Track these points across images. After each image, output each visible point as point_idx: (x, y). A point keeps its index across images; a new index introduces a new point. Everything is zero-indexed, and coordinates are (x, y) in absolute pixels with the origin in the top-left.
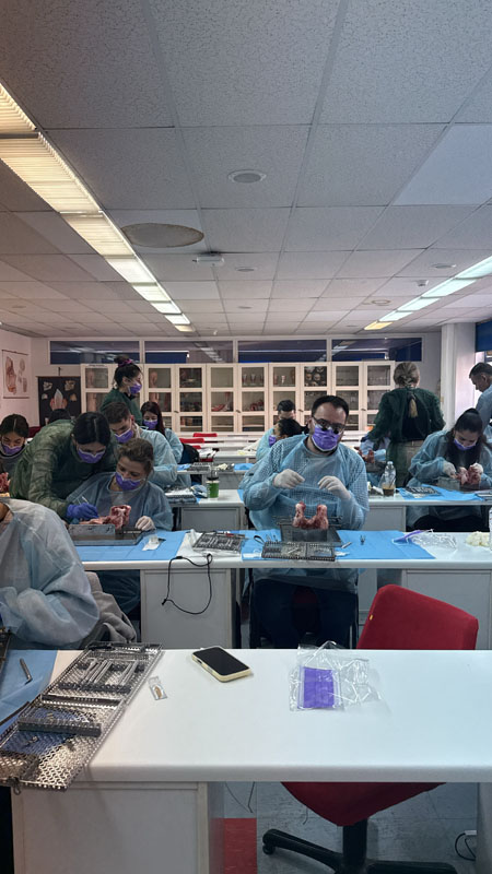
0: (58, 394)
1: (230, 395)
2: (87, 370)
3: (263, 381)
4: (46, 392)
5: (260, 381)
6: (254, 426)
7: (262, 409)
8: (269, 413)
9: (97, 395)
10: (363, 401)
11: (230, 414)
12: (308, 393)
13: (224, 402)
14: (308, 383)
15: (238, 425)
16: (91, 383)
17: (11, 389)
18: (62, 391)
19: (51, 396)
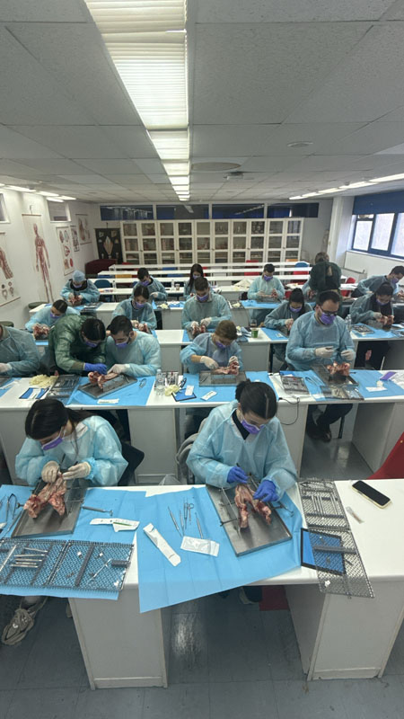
0: (108, 240)
1: (208, 239)
2: (124, 225)
3: (227, 230)
4: (101, 238)
6: (221, 259)
7: (227, 248)
8: (231, 250)
9: (131, 240)
10: (284, 243)
11: (207, 251)
12: (252, 238)
13: (204, 243)
14: (253, 232)
15: (213, 257)
16: (127, 233)
17: (83, 238)
18: (110, 237)
19: (104, 241)
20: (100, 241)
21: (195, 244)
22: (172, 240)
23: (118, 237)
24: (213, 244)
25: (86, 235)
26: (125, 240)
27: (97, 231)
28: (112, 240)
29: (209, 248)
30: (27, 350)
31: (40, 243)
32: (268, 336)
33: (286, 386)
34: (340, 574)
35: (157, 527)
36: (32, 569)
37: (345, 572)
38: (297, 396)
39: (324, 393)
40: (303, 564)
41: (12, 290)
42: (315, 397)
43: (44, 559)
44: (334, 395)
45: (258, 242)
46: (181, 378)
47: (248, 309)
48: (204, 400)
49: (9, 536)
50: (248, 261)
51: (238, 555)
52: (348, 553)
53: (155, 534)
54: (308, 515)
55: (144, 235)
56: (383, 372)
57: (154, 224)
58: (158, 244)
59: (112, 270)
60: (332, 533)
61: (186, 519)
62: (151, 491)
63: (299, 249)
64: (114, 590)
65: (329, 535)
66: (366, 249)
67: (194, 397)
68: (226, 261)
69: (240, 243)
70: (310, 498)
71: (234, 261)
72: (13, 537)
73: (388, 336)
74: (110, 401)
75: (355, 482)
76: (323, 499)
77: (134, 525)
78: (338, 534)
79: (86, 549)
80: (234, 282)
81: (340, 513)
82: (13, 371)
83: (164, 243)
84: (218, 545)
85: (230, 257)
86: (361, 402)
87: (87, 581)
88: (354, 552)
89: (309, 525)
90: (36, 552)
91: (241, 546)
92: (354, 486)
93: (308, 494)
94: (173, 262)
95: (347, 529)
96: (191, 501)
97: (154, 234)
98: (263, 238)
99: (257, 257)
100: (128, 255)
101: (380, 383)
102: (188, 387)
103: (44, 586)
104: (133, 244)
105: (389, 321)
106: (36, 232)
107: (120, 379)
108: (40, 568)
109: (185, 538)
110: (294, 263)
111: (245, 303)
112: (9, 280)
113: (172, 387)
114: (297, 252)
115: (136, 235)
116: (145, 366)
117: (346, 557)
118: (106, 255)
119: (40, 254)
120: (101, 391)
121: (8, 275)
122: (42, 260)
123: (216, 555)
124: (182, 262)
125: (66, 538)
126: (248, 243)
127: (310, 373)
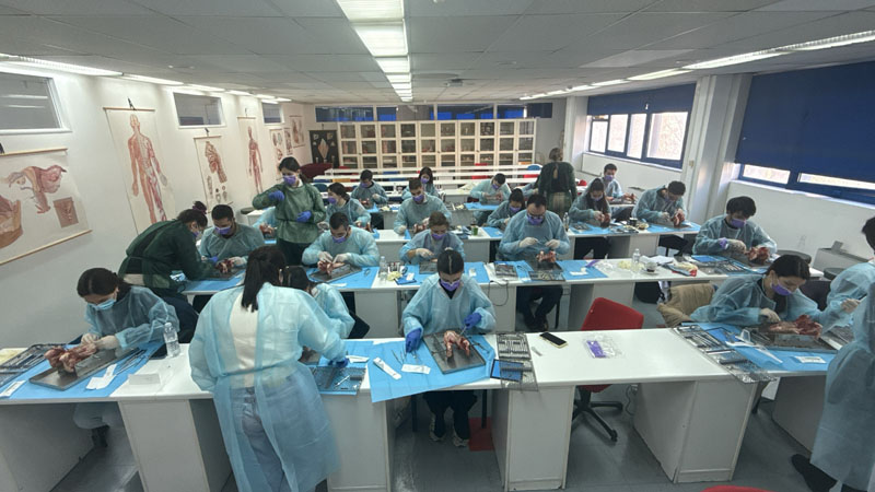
0: (323, 142)
1: (433, 141)
2: (342, 126)
3: (454, 132)
4: (315, 141)
5: (452, 132)
6: (448, 162)
7: (454, 151)
8: (458, 153)
9: (349, 143)
10: (516, 144)
11: (433, 154)
12: (482, 140)
13: (429, 146)
14: (483, 133)
15: (439, 160)
16: (345, 135)
17: (297, 141)
18: (326, 139)
19: (319, 144)
20: (315, 144)
21: (419, 146)
22: (394, 142)
23: (335, 139)
24: (438, 146)
25: (300, 138)
26: (343, 142)
27: (312, 133)
28: (328, 142)
29: (434, 151)
31: (253, 146)
32: (489, 234)
33: (498, 272)
34: (518, 381)
35: (383, 358)
37: (522, 380)
38: (507, 279)
39: (531, 277)
40: (491, 377)
41: (225, 194)
42: (523, 280)
45: (487, 144)
46: (402, 268)
47: (471, 211)
50: (477, 165)
51: (444, 373)
52: (526, 371)
53: (382, 364)
54: (500, 352)
55: (364, 137)
56: (588, 261)
57: (373, 126)
58: (379, 147)
59: (329, 174)
60: (517, 361)
62: (377, 341)
63: (533, 151)
64: (353, 391)
65: (515, 362)
66: (604, 151)
67: (414, 281)
68: (453, 164)
69: (469, 145)
70: (504, 342)
71: (463, 164)
73: (604, 232)
76: (515, 343)
78: (522, 362)
79: (330, 372)
80: (460, 186)
81: (525, 350)
83: (386, 147)
84: (430, 368)
86: (564, 283)
87: (333, 386)
88: (531, 370)
89: (500, 357)
91: (448, 368)
92: (542, 336)
93: (503, 340)
94: (395, 165)
95: (528, 359)
97: (374, 136)
98: (493, 140)
99: (488, 160)
100: (345, 159)
101: (584, 269)
102: (409, 274)
104: (351, 147)
106: (250, 134)
107: (346, 268)
109: (404, 365)
110: (526, 166)
111: (470, 206)
112: (222, 184)
113: (394, 273)
114: (531, 154)
115: (354, 137)
118: (321, 159)
119: (253, 157)
120: (330, 278)
121: (223, 179)
122: (255, 164)
123: (427, 373)
124: (405, 165)
126: (477, 145)
127: (522, 263)
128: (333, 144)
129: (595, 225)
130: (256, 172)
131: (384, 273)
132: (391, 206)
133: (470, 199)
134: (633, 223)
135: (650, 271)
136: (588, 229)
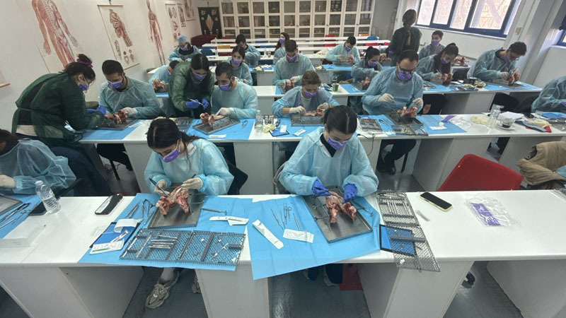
0: (209, 17)
1: (293, 17)
2: (222, 4)
3: (310, 8)
4: (203, 16)
6: (305, 34)
7: (309, 25)
8: (312, 27)
9: (228, 18)
10: (358, 20)
11: (293, 27)
12: (331, 15)
13: (290, 21)
14: (332, 10)
15: (297, 33)
16: (225, 11)
17: (189, 16)
18: (211, 15)
19: (206, 18)
20: (203, 19)
21: (282, 21)
22: (263, 17)
23: (218, 15)
24: (297, 21)
25: (191, 14)
26: (224, 17)
27: (200, 9)
28: (213, 18)
29: (294, 25)
30: (149, 97)
31: (152, 17)
32: (347, 90)
33: (363, 126)
34: (412, 255)
35: (263, 222)
36: (166, 250)
37: (416, 254)
38: (373, 132)
39: (395, 130)
40: (382, 249)
41: (132, 57)
42: (387, 134)
43: (175, 243)
44: (403, 132)
45: (335, 19)
46: (275, 120)
47: (328, 71)
48: (296, 136)
49: (146, 227)
50: (327, 36)
51: (329, 242)
52: (418, 241)
53: (262, 227)
54: (385, 215)
55: (240, 13)
56: (444, 116)
57: (247, 3)
58: (252, 21)
59: (214, 43)
60: (405, 228)
61: (286, 217)
62: (257, 198)
63: (370, 26)
64: (232, 264)
65: (403, 229)
66: (429, 24)
67: (287, 134)
68: (308, 36)
69: (320, 20)
70: (386, 204)
71: (315, 36)
72: (149, 228)
73: (447, 90)
74: (220, 136)
75: (422, 193)
76: (397, 204)
77: (244, 221)
78: (410, 228)
79: (208, 237)
80: (315, 52)
81: (411, 214)
82: (139, 115)
83: (257, 21)
84: (313, 235)
85: (312, 32)
86: (425, 137)
87: (209, 258)
88: (423, 241)
89: (386, 222)
90: (168, 238)
91: (332, 236)
92: (422, 196)
93: (384, 201)
94: (264, 37)
95: (417, 225)
96: (290, 205)
97: (248, 12)
98: (340, 15)
99: (335, 32)
100: (226, 31)
101: (442, 124)
102: (282, 126)
103: (177, 261)
104: (230, 21)
105: (449, 78)
106: (149, 7)
107: (226, 120)
108: (172, 249)
109: (286, 230)
110: (366, 37)
111: (327, 67)
112: (129, 48)
113: (269, 125)
114: (369, 28)
115: (233, 13)
116: (246, 110)
117: (416, 244)
118: (208, 32)
119: (153, 27)
120: (212, 129)
121: (129, 43)
122: (155, 32)
123: (311, 241)
124: (271, 37)
125: (192, 229)
126: (327, 20)
127: (382, 117)
128: (216, 19)
129: (438, 83)
130: (157, 39)
131: (259, 126)
132: (263, 67)
133: (325, 62)
134: (472, 82)
135: (506, 126)
136: (432, 87)
